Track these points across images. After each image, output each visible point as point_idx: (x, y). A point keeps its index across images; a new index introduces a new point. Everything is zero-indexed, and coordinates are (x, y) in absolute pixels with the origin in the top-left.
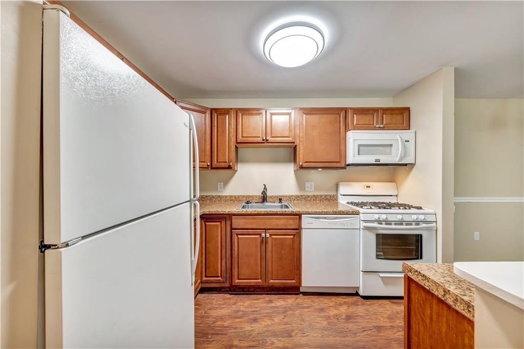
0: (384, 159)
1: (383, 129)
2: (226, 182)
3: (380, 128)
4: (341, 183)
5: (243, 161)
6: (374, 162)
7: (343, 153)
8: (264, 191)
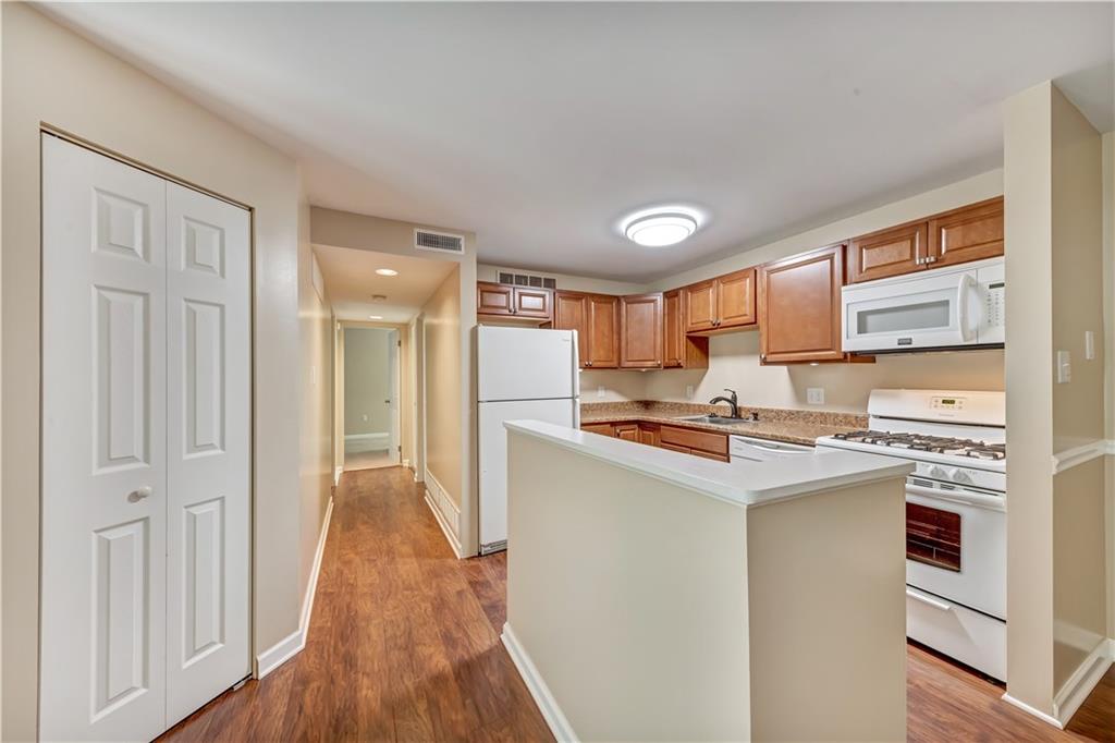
2: (696, 386)
3: (928, 267)
4: (874, 391)
6: (896, 346)
7: (829, 331)
8: (733, 401)
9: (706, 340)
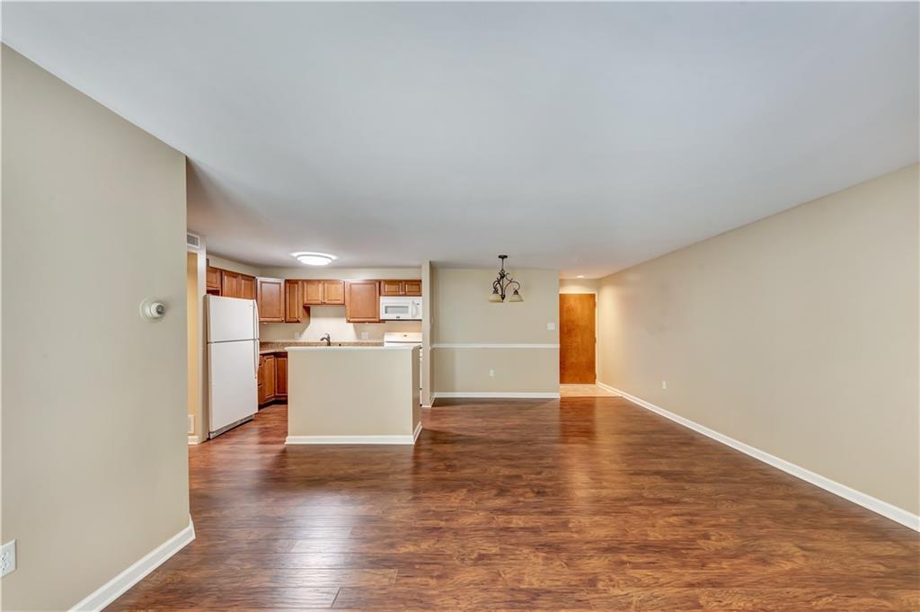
0: (402, 316)
1: (405, 295)
2: (301, 333)
3: (402, 295)
4: (386, 333)
5: (315, 316)
6: (396, 319)
7: (377, 312)
8: (328, 339)
9: (309, 308)
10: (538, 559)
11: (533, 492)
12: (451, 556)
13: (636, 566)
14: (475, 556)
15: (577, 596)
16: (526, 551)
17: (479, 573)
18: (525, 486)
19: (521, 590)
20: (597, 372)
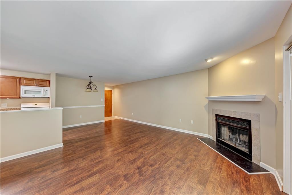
0: (36, 96)
1: (38, 86)
3: (36, 86)
4: (22, 103)
6: (32, 96)
7: (18, 93)
10: (130, 154)
11: (118, 144)
12: (110, 164)
13: (146, 148)
14: (116, 161)
15: (141, 156)
16: (126, 155)
17: (120, 163)
18: (114, 144)
19: (131, 161)
20: (112, 113)
